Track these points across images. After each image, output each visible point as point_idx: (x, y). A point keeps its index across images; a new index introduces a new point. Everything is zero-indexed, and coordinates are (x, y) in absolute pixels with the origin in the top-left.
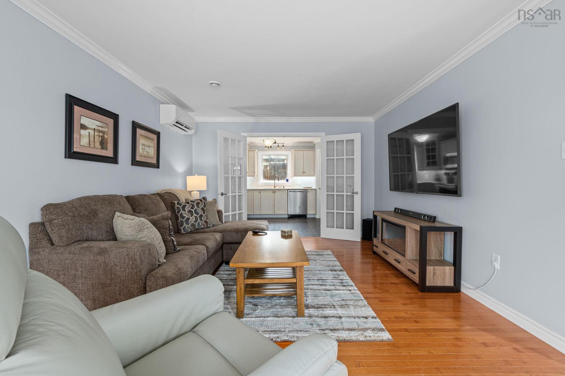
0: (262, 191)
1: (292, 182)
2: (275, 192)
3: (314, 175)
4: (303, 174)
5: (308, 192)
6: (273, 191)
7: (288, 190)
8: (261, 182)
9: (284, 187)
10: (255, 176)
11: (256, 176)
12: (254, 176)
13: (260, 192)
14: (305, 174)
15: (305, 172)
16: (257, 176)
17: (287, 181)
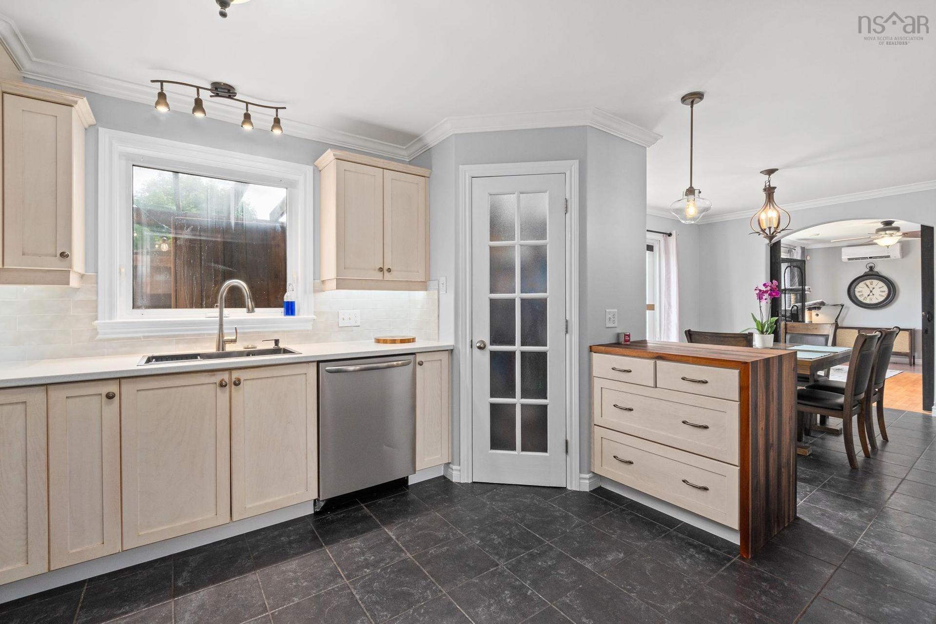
0: (128, 388)
1: (315, 313)
2: (237, 383)
3: (423, 285)
4: (379, 276)
5: (421, 364)
6: (225, 376)
7: (318, 362)
8: (118, 319)
9: (277, 342)
10: (68, 283)
11: (74, 281)
12: (63, 278)
13: (110, 396)
14: (388, 276)
15: (389, 270)
16: (90, 277)
17: (290, 309)
